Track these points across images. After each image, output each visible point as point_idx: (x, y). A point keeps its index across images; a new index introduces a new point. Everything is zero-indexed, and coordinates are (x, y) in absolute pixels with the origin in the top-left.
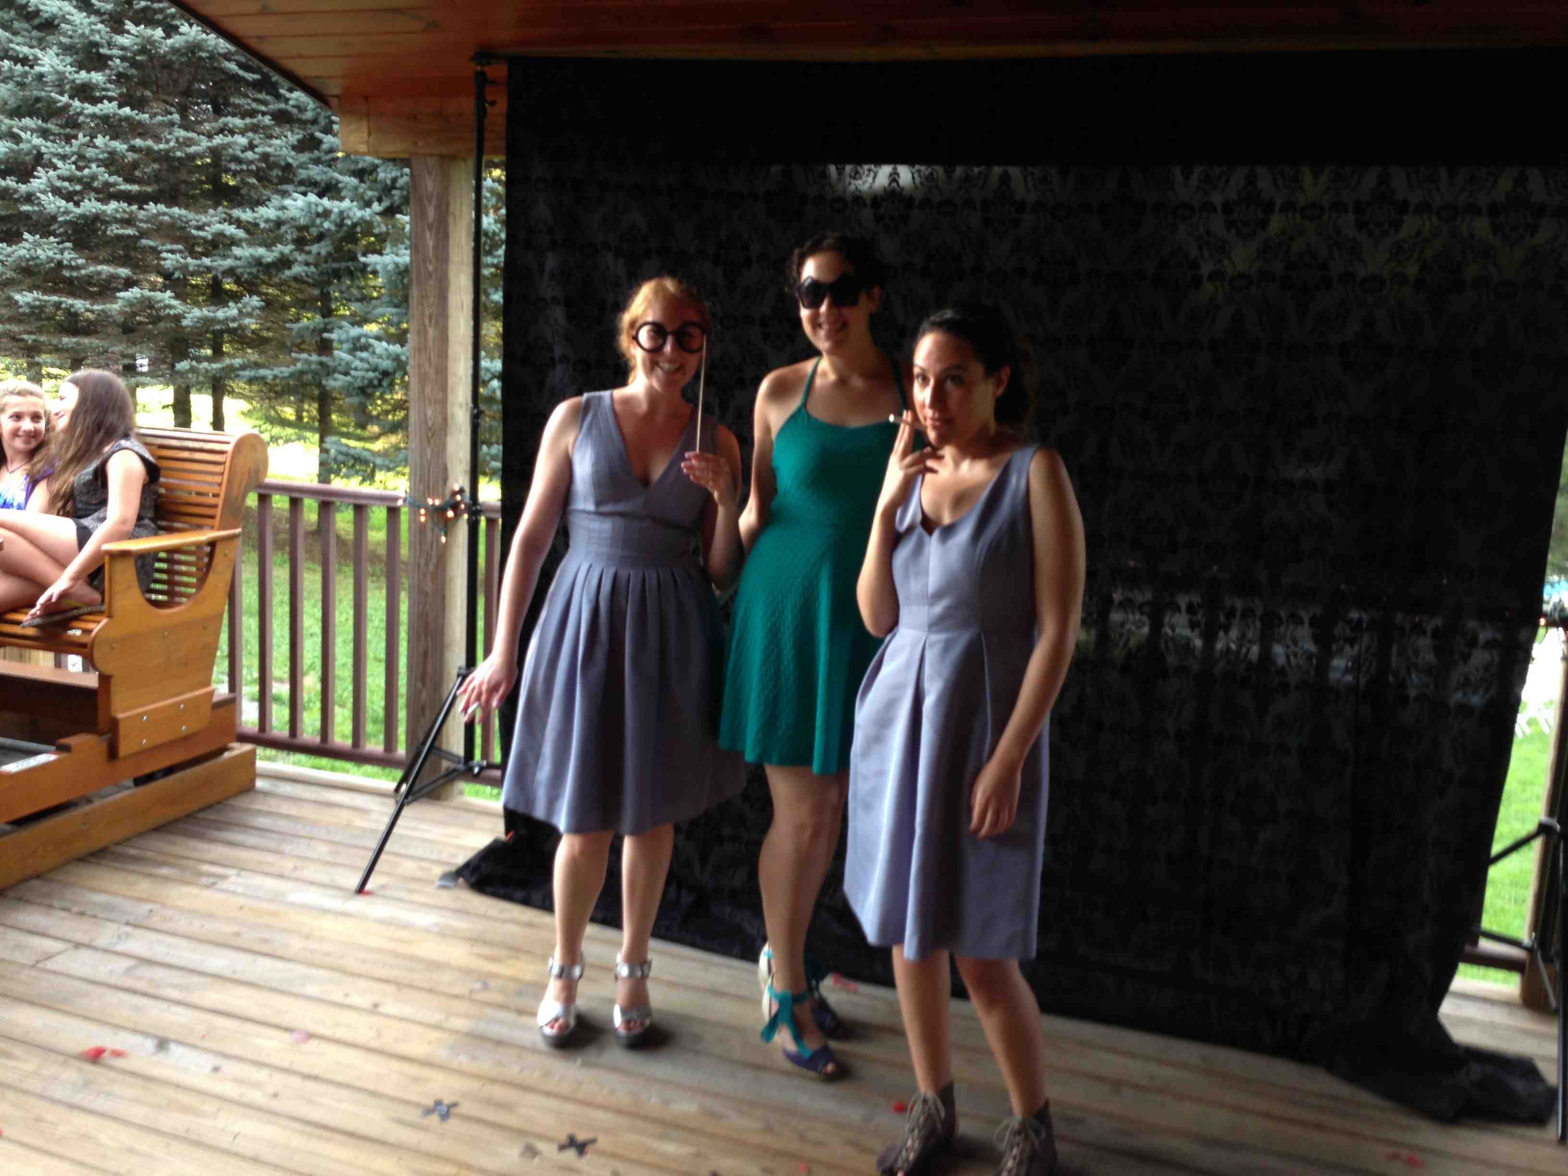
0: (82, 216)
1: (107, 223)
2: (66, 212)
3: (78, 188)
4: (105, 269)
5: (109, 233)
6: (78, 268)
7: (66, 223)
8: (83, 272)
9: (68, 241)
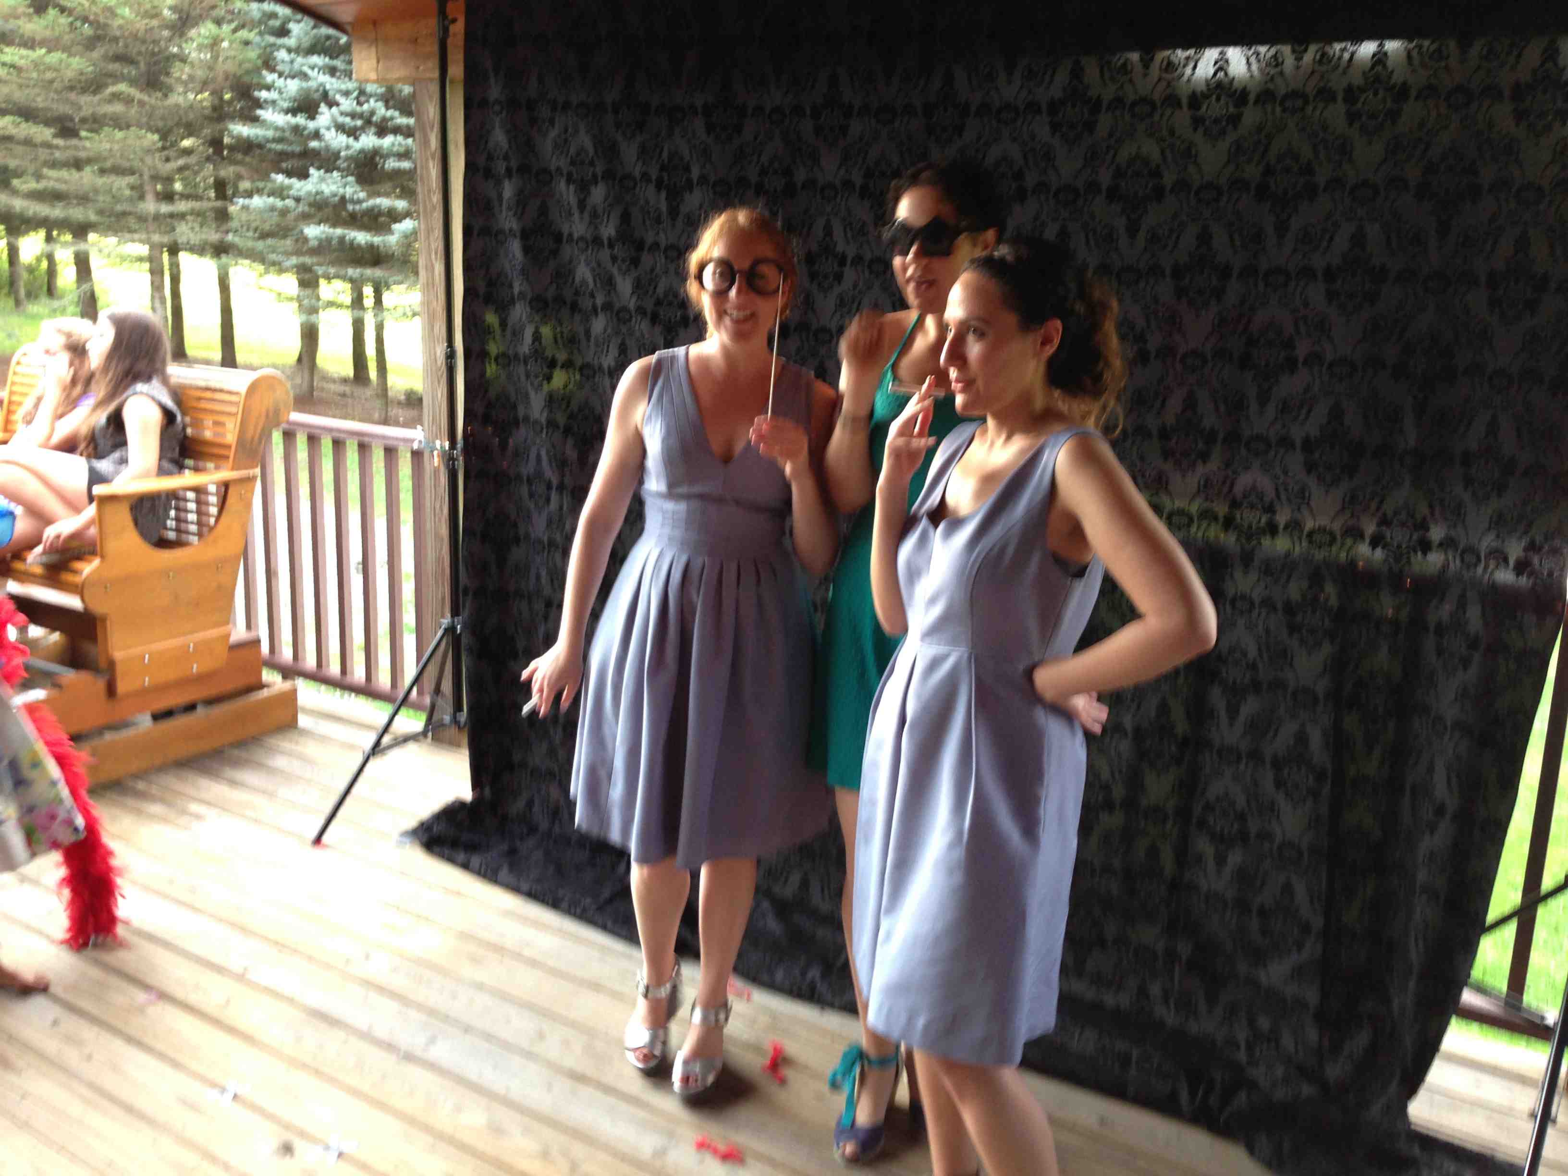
0: (362, 151)
1: (386, 157)
2: (348, 147)
3: (359, 123)
4: (384, 202)
5: (386, 166)
6: (359, 202)
7: (347, 158)
8: (364, 205)
9: (352, 175)
